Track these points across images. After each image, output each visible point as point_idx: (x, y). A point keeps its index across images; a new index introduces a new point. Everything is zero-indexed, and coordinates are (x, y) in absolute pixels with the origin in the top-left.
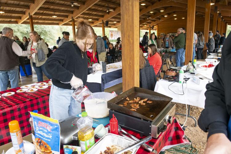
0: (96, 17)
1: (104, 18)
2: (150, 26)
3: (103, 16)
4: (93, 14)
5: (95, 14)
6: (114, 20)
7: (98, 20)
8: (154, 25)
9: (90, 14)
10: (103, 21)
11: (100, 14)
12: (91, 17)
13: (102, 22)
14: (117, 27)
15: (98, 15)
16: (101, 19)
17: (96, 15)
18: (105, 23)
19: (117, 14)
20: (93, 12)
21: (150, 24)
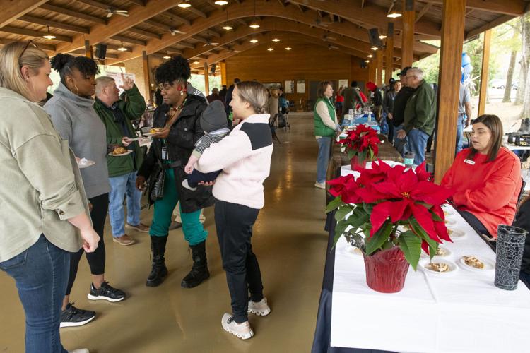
0: (67, 31)
1: (92, 33)
2: (206, 64)
3: (87, 29)
4: (56, 21)
5: (64, 22)
6: (119, 42)
7: (71, 41)
8: (216, 62)
9: (49, 19)
10: (87, 42)
11: (81, 21)
12: (51, 28)
13: (84, 47)
14: (122, 65)
15: (74, 25)
16: (83, 37)
17: (65, 24)
18: (94, 48)
19: (130, 27)
20: (61, 15)
21: (207, 61)
